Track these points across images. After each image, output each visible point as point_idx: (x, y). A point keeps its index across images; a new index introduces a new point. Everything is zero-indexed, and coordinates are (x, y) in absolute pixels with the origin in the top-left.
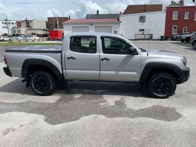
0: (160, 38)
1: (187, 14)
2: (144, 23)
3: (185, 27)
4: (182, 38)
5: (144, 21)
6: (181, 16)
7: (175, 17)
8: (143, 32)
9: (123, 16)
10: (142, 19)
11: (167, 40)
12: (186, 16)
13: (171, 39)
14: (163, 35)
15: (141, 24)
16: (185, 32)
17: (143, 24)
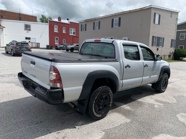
0: (46, 47)
1: (64, 29)
2: (30, 32)
3: (64, 40)
4: (68, 48)
5: (30, 30)
6: (60, 30)
7: (56, 30)
8: (29, 40)
9: (4, 21)
10: (27, 28)
11: (52, 49)
12: (64, 30)
13: (56, 48)
14: (48, 44)
15: (27, 32)
16: (64, 43)
17: (28, 33)
